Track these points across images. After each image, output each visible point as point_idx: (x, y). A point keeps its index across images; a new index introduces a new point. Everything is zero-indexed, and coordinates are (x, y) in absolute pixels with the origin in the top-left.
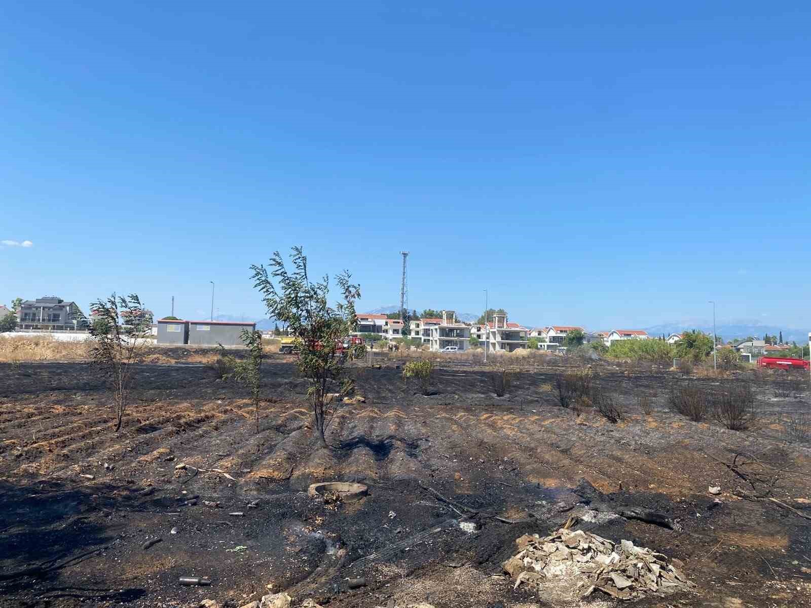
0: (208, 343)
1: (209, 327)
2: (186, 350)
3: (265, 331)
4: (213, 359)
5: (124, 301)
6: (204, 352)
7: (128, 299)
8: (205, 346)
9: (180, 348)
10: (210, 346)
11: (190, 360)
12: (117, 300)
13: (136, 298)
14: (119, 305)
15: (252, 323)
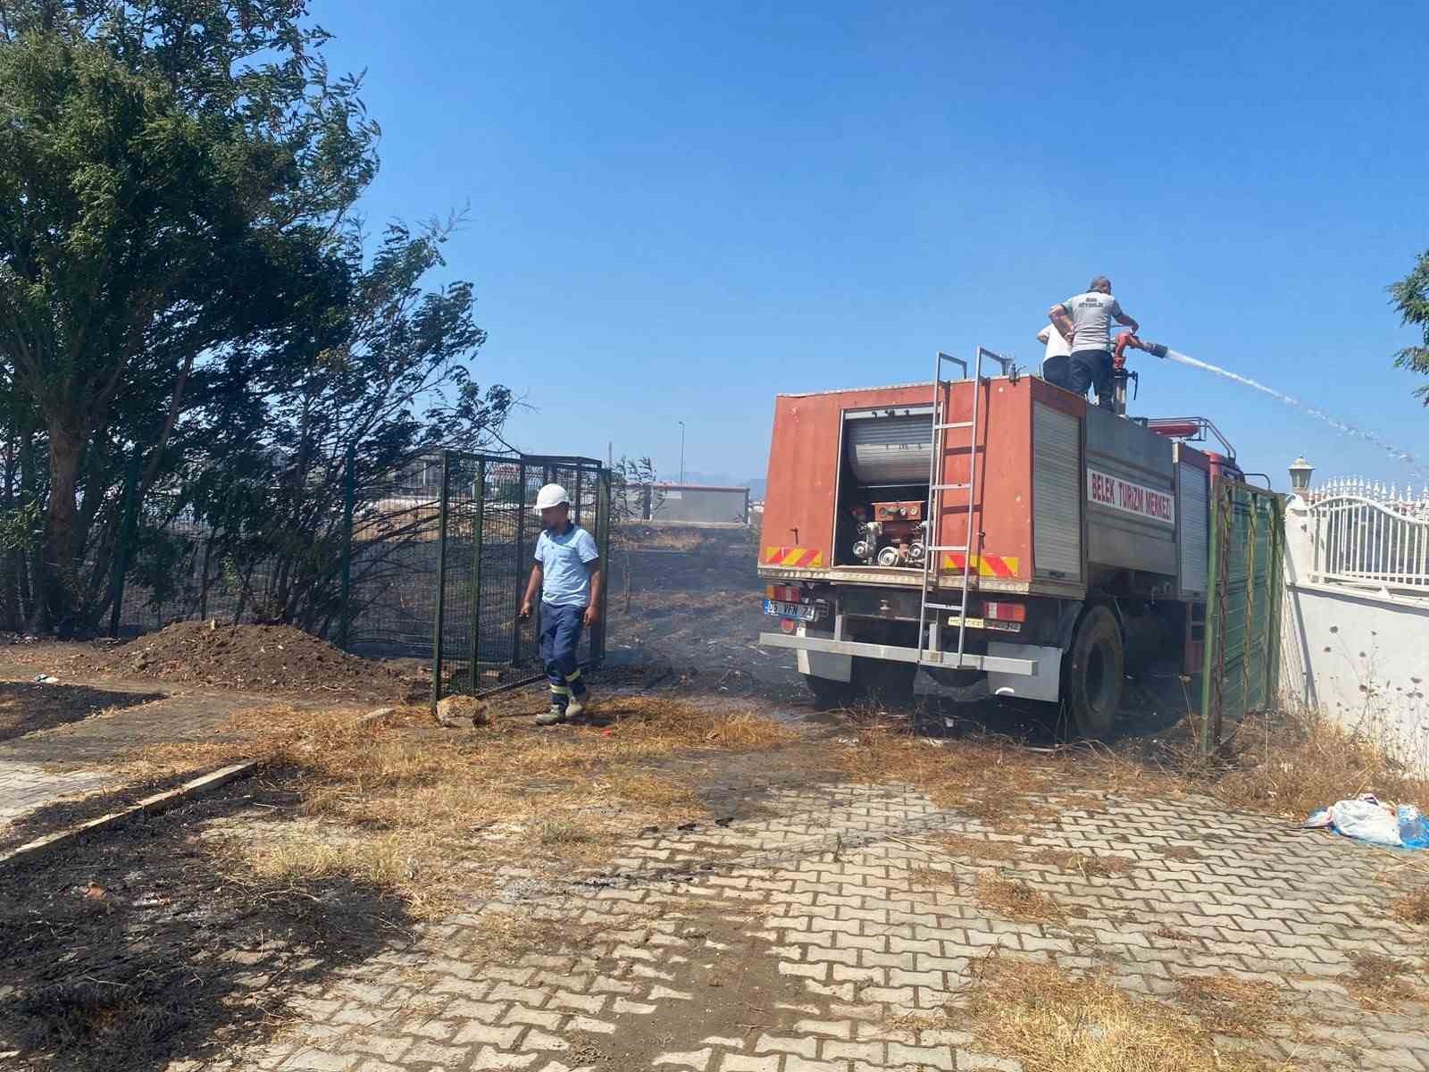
0: (680, 518)
1: (680, 493)
2: (648, 528)
3: (757, 500)
4: (690, 542)
5: (633, 466)
6: (676, 531)
7: (638, 464)
8: (677, 522)
9: (638, 526)
10: (684, 522)
11: (656, 543)
12: (627, 465)
13: (648, 464)
14: (628, 471)
15: (744, 488)
